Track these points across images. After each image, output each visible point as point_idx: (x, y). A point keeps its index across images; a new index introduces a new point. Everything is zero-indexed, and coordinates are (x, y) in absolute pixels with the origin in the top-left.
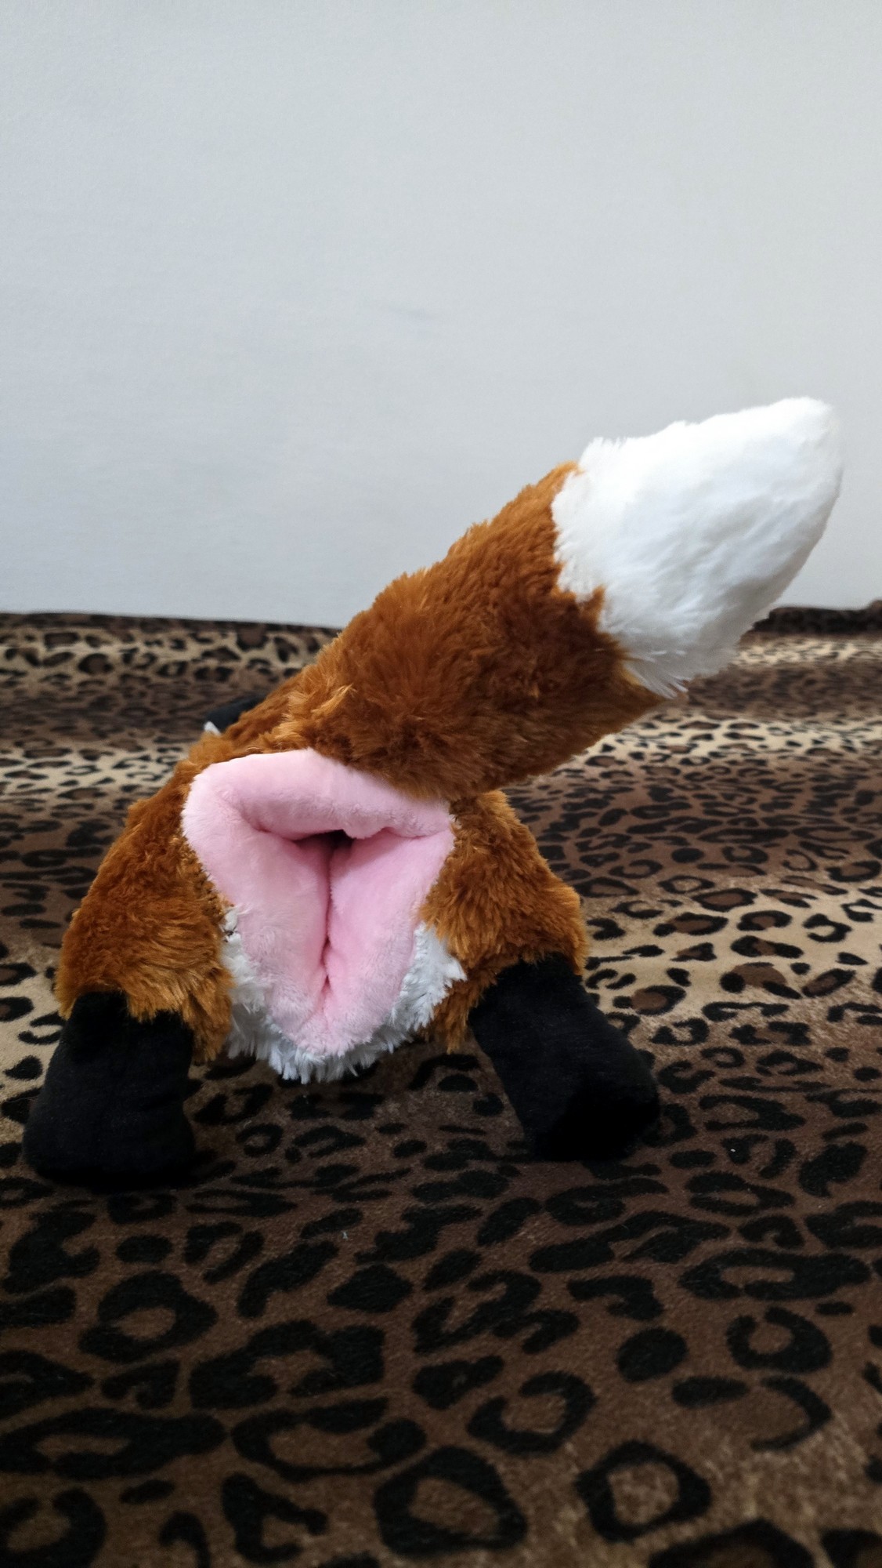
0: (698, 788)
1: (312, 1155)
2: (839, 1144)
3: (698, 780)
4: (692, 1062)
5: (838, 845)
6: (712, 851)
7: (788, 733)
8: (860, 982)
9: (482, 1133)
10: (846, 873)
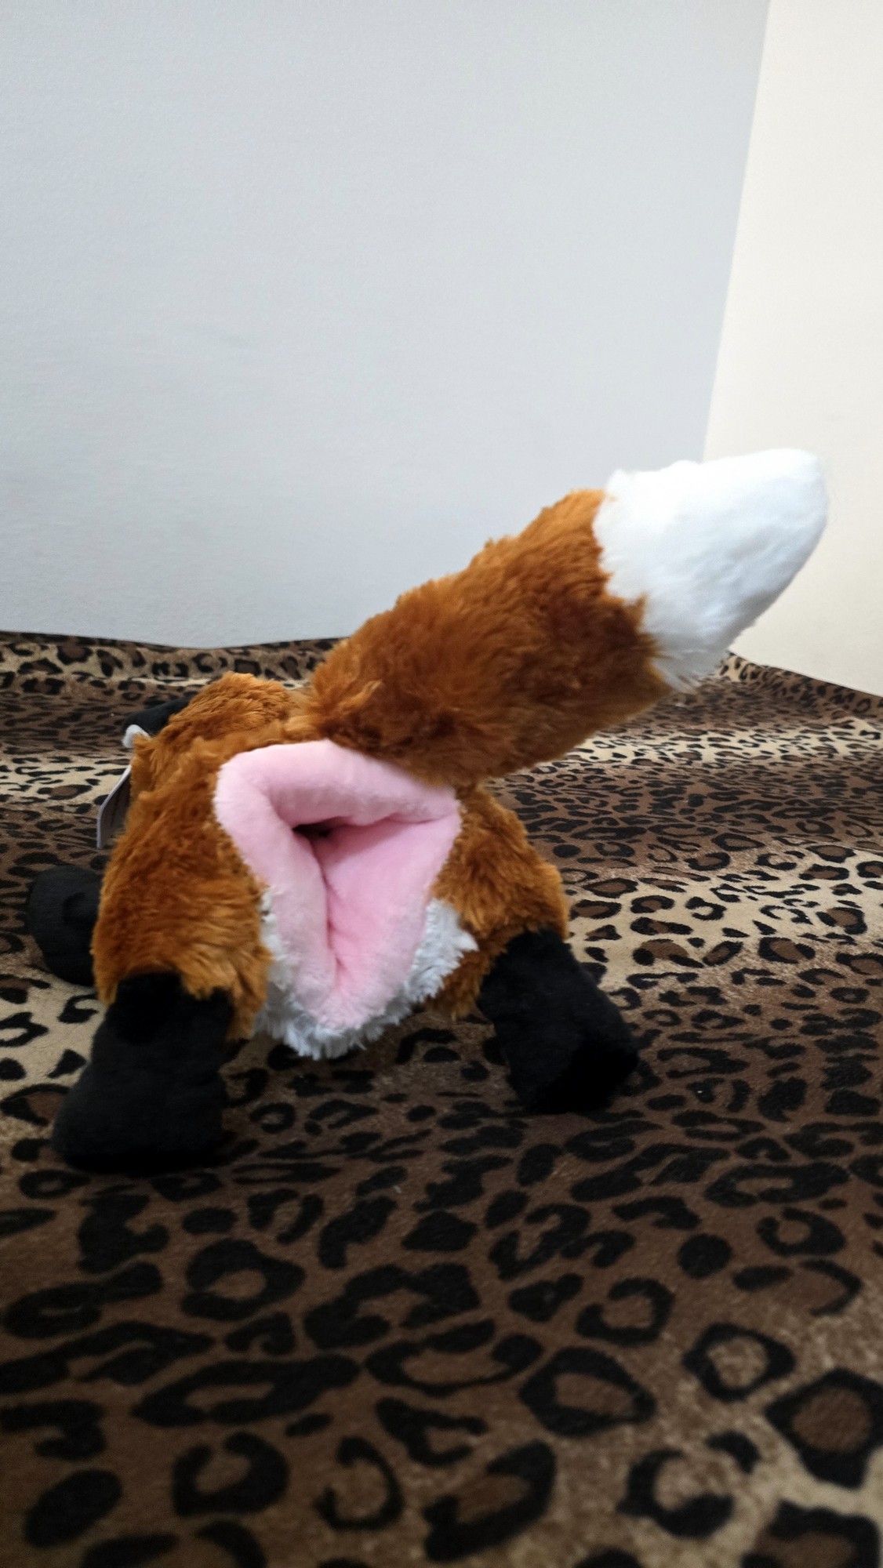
0: (555, 793)
1: (331, 1126)
2: (783, 1080)
3: (553, 787)
4: (638, 1023)
5: (690, 840)
6: (586, 847)
7: (611, 747)
8: (748, 951)
9: (475, 1095)
10: (702, 863)
